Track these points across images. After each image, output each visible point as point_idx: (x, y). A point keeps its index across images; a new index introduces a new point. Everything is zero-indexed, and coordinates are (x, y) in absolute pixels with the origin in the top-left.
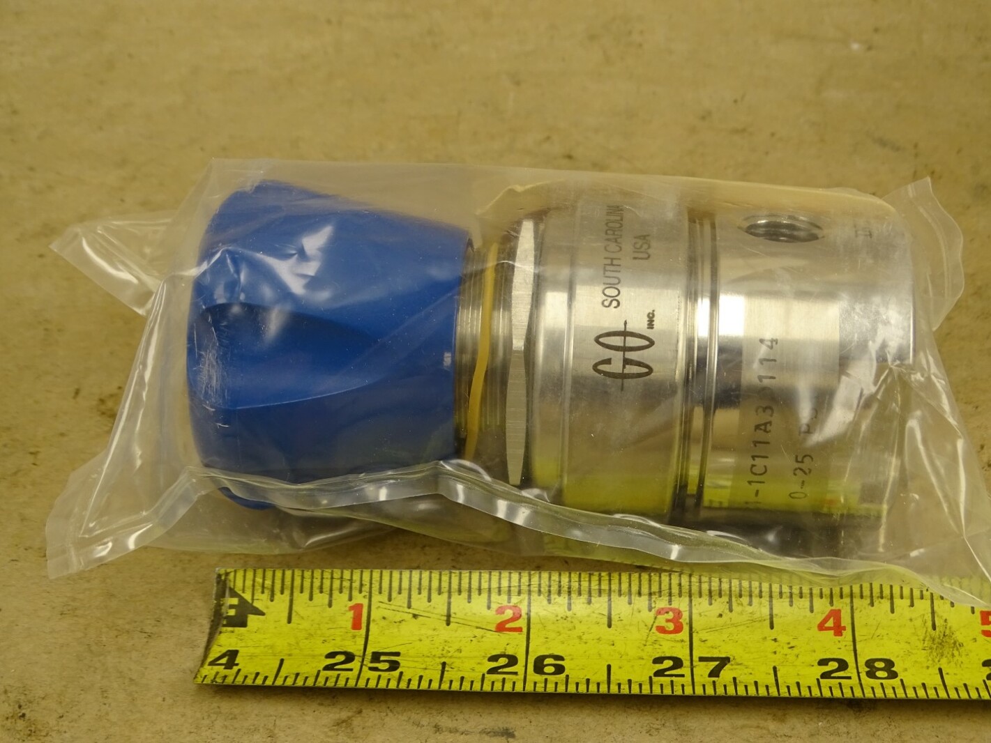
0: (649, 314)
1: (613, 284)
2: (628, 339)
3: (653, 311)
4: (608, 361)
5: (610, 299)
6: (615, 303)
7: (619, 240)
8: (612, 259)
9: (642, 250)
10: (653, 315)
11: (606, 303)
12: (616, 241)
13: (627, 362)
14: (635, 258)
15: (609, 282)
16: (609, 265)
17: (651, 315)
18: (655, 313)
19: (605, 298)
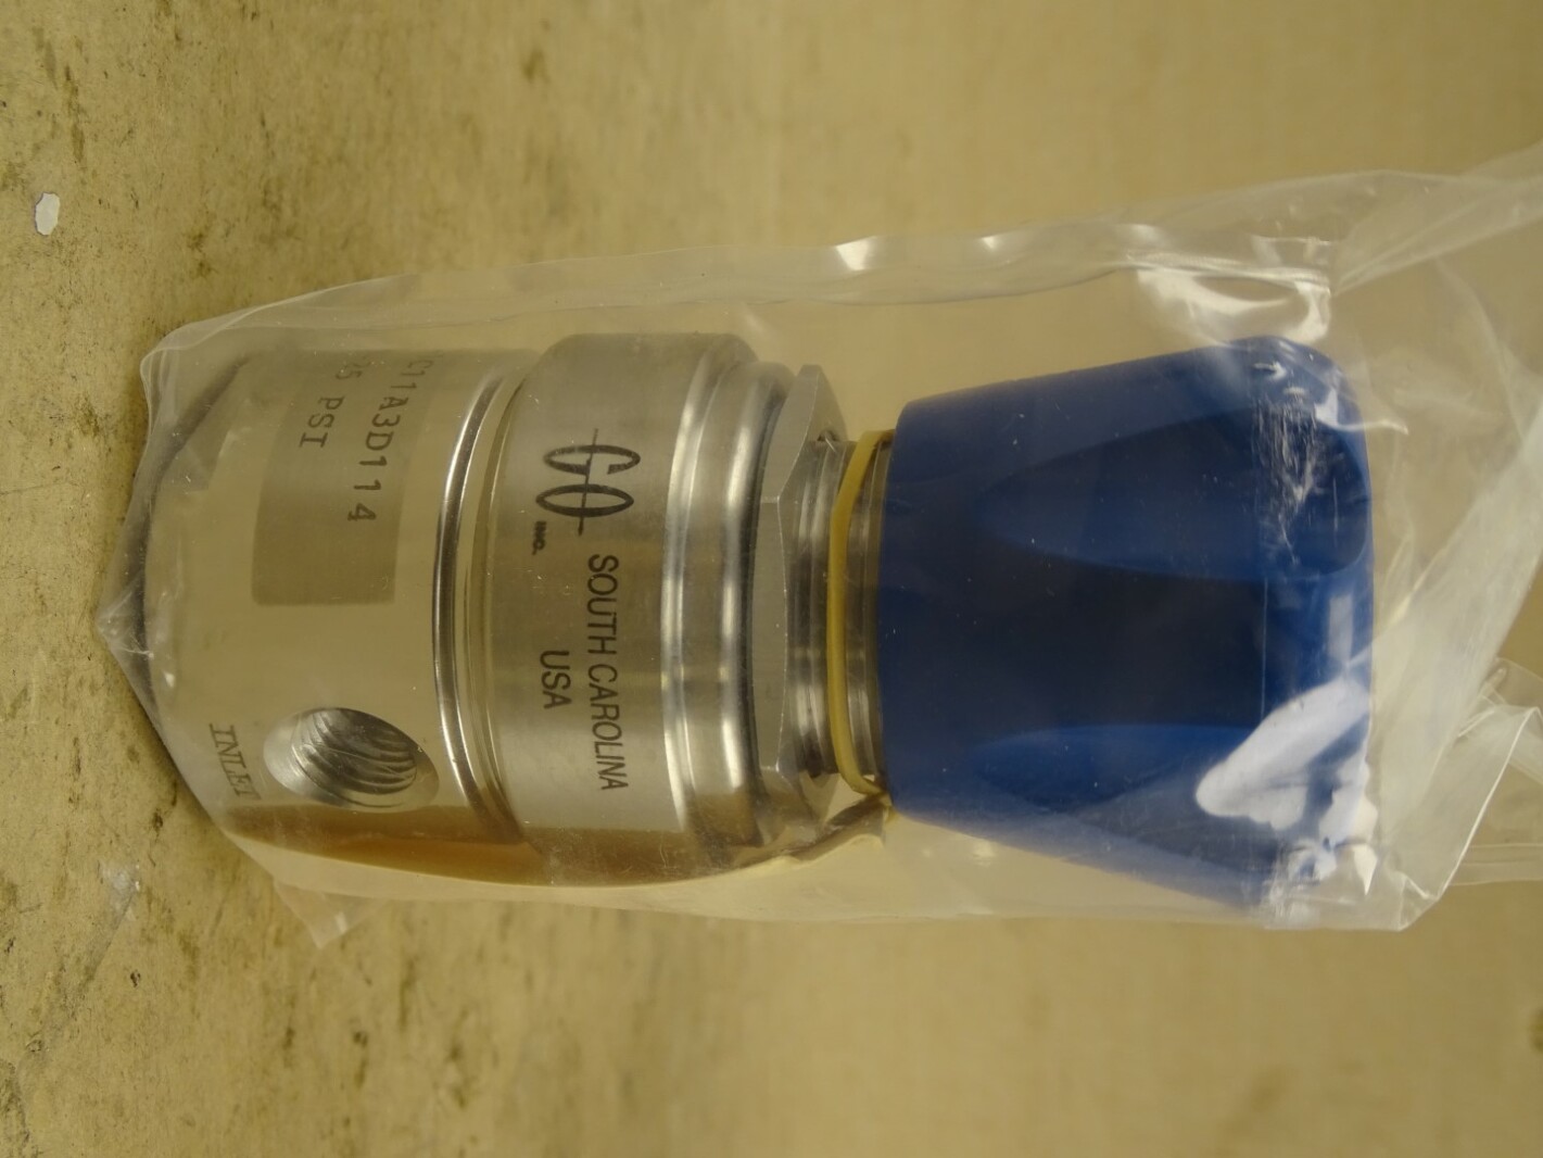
0: (542, 547)
1: (599, 599)
2: (578, 504)
3: (534, 553)
4: (612, 469)
5: (605, 571)
6: (598, 563)
7: (595, 692)
8: (603, 651)
9: (555, 672)
10: (535, 546)
11: (611, 563)
12: (600, 689)
13: (584, 470)
14: (565, 653)
15: (605, 603)
16: (609, 638)
17: (539, 544)
18: (532, 549)
19: (612, 574)
